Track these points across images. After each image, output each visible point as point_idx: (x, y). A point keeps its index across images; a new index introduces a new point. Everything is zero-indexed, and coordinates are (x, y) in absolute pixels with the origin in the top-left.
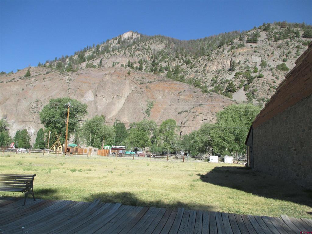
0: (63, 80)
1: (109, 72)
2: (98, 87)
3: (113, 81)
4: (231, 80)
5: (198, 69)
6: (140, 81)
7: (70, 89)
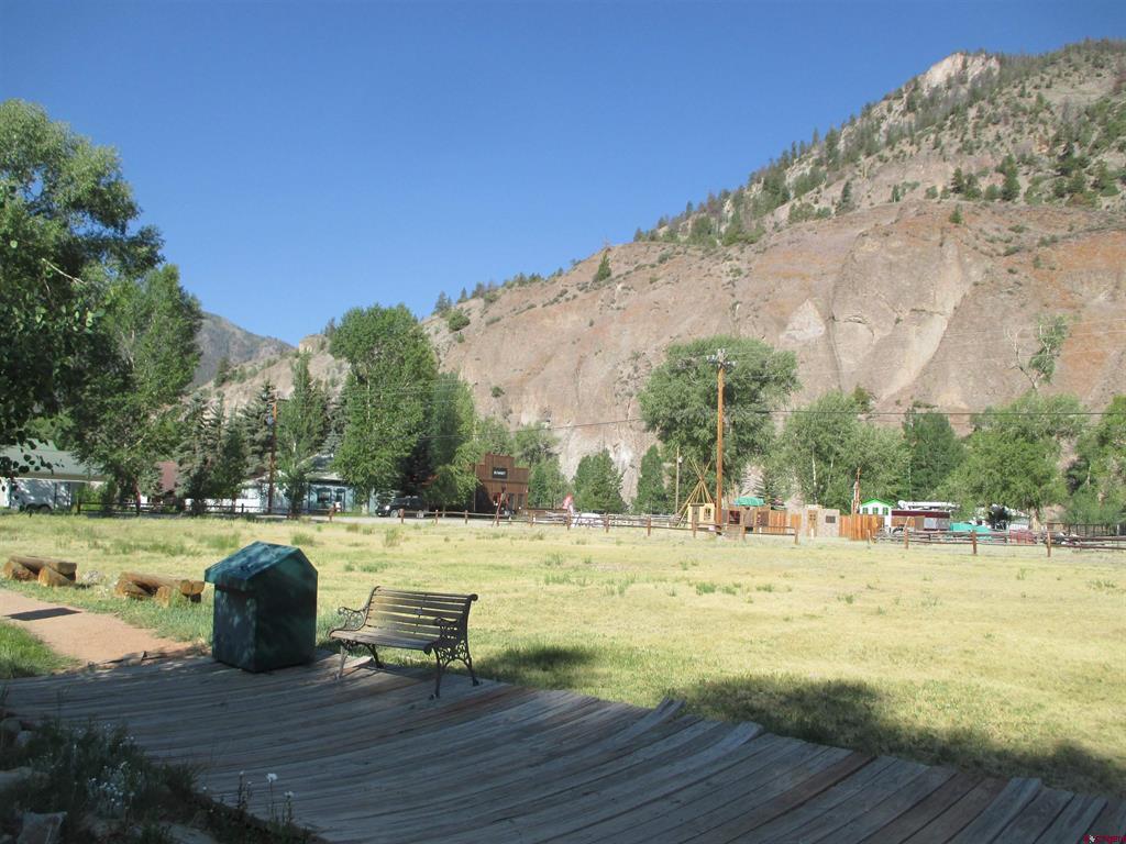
0: (711, 275)
1: (876, 225)
2: (836, 287)
3: (891, 257)
6: (1006, 242)
7: (738, 306)
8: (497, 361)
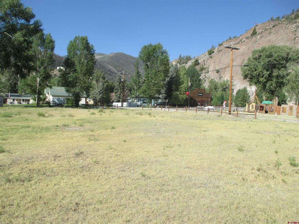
0: (288, 29)
7: (296, 38)
8: (220, 63)
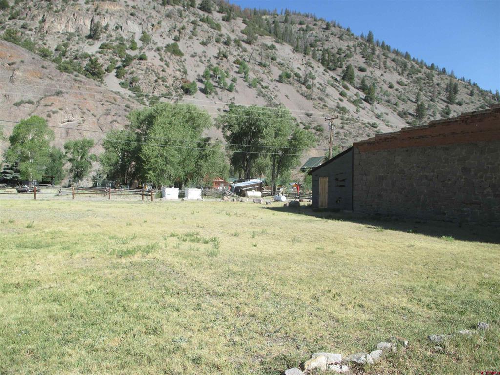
4: (93, 55)
5: (28, 22)
